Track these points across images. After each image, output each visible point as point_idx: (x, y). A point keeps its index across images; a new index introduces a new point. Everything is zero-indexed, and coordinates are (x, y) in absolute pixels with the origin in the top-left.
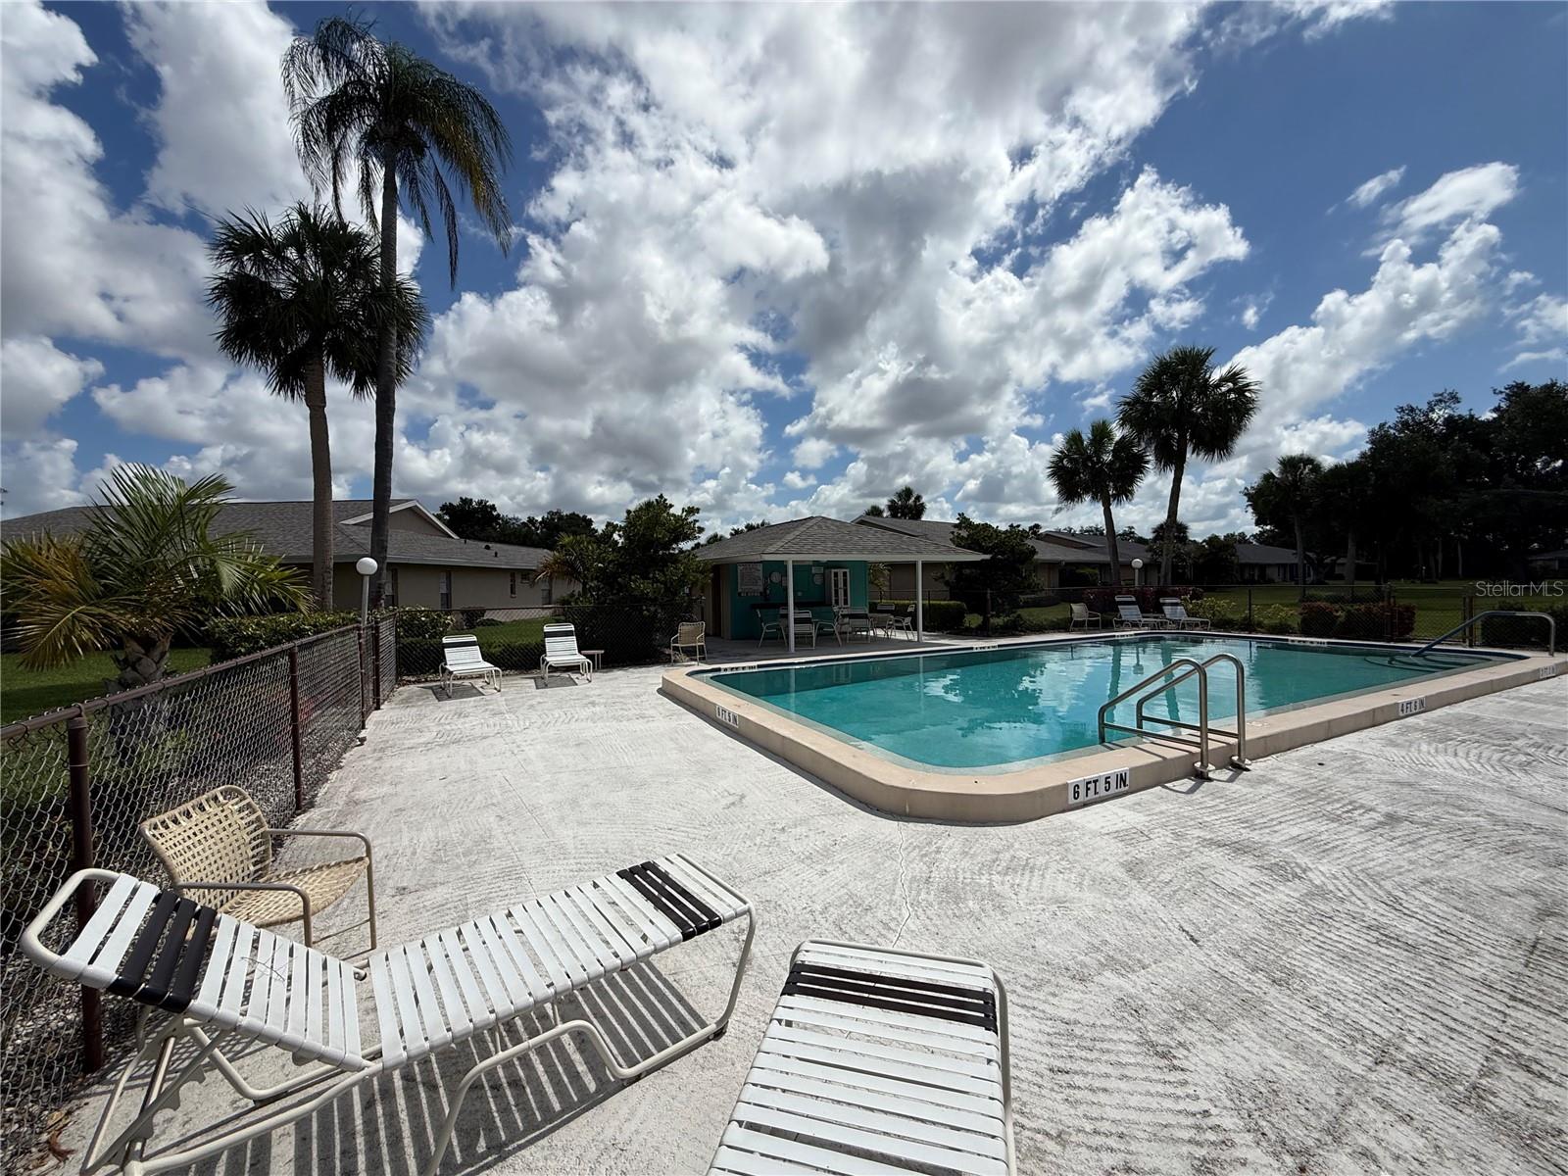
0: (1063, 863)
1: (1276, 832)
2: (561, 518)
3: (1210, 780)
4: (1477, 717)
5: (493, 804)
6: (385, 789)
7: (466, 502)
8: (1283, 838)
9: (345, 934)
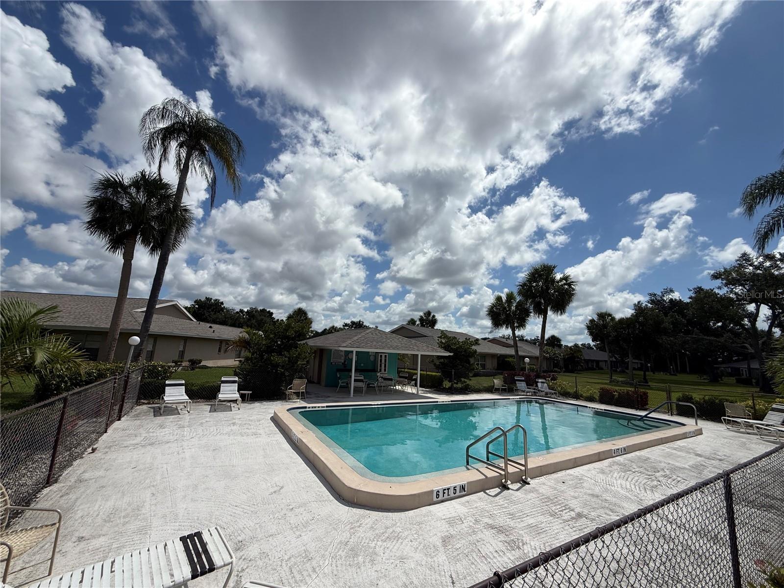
0: (415, 535)
1: (522, 521)
2: (257, 311)
3: (508, 489)
4: (648, 458)
5: (153, 486)
6: (101, 473)
7: (209, 299)
8: (524, 525)
9: (38, 566)
